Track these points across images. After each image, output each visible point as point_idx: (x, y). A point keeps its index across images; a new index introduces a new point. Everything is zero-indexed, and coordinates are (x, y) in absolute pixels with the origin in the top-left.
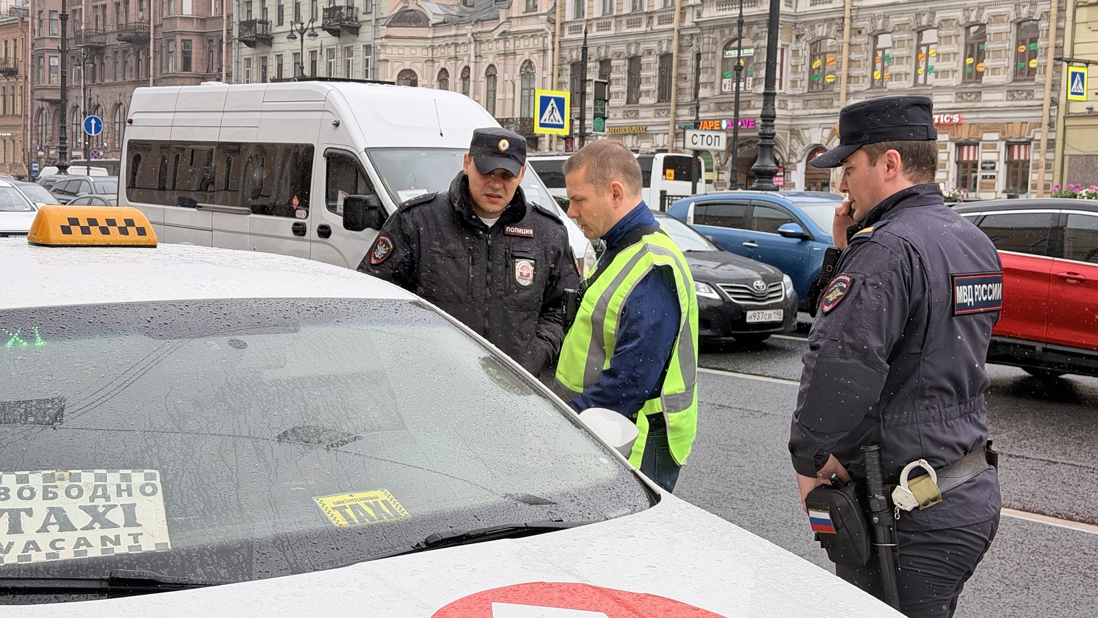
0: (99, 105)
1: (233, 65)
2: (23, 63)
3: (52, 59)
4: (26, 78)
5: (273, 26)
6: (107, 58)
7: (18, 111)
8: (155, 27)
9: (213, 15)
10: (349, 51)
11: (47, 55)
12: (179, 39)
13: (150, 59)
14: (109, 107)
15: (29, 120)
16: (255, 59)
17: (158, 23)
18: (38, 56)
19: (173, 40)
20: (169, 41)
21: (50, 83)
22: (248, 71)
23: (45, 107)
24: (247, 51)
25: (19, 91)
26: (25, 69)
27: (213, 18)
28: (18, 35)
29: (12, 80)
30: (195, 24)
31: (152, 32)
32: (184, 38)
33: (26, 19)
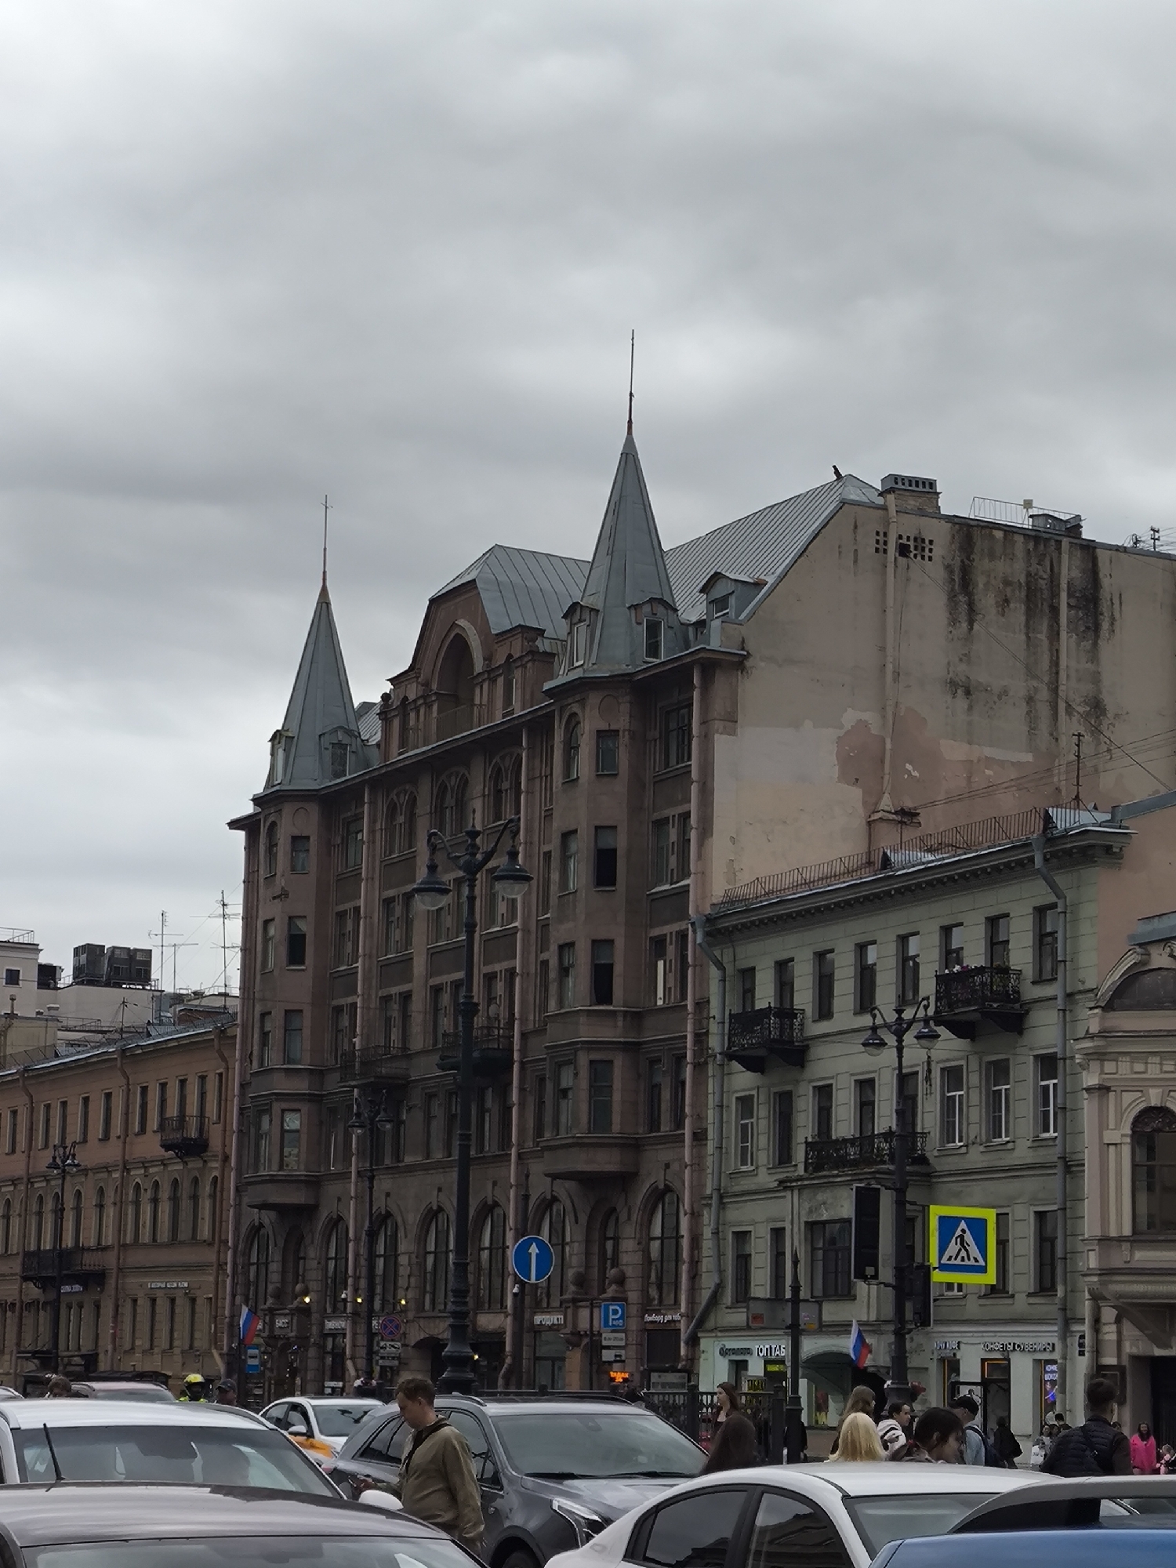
0: (389, 1215)
1: (710, 1113)
2: (220, 1127)
3: (288, 1117)
4: (226, 1158)
5: (809, 1022)
6: (410, 1109)
7: (205, 1232)
8: (524, 1036)
9: (660, 1003)
10: (999, 1071)
11: (277, 1107)
12: (583, 1059)
13: (510, 1109)
14: (413, 1218)
15: (230, 1253)
16: (762, 1099)
17: (531, 1027)
18: (254, 1111)
19: (569, 1062)
20: (560, 1065)
21: (281, 1168)
22: (744, 1127)
23: (266, 1222)
24: (743, 1080)
25: (208, 1189)
26: (224, 1138)
27: (662, 1010)
28: (210, 1065)
29: (195, 1164)
30: (620, 1024)
31: (516, 1047)
32: (596, 1056)
33: (230, 1032)
